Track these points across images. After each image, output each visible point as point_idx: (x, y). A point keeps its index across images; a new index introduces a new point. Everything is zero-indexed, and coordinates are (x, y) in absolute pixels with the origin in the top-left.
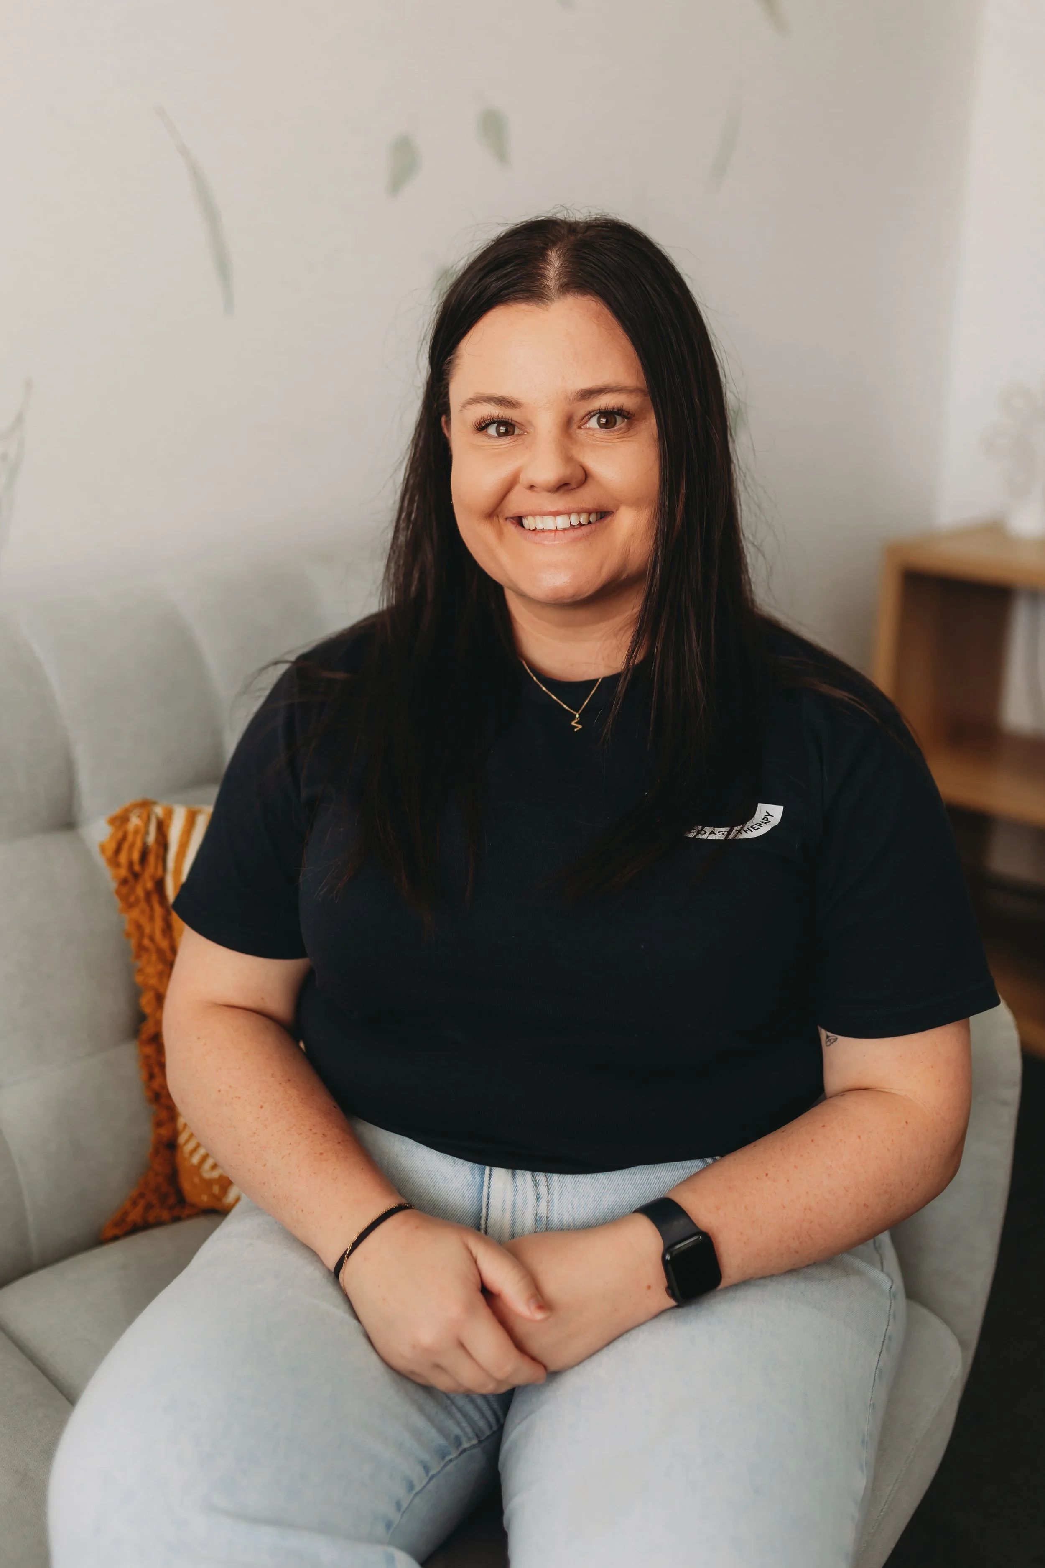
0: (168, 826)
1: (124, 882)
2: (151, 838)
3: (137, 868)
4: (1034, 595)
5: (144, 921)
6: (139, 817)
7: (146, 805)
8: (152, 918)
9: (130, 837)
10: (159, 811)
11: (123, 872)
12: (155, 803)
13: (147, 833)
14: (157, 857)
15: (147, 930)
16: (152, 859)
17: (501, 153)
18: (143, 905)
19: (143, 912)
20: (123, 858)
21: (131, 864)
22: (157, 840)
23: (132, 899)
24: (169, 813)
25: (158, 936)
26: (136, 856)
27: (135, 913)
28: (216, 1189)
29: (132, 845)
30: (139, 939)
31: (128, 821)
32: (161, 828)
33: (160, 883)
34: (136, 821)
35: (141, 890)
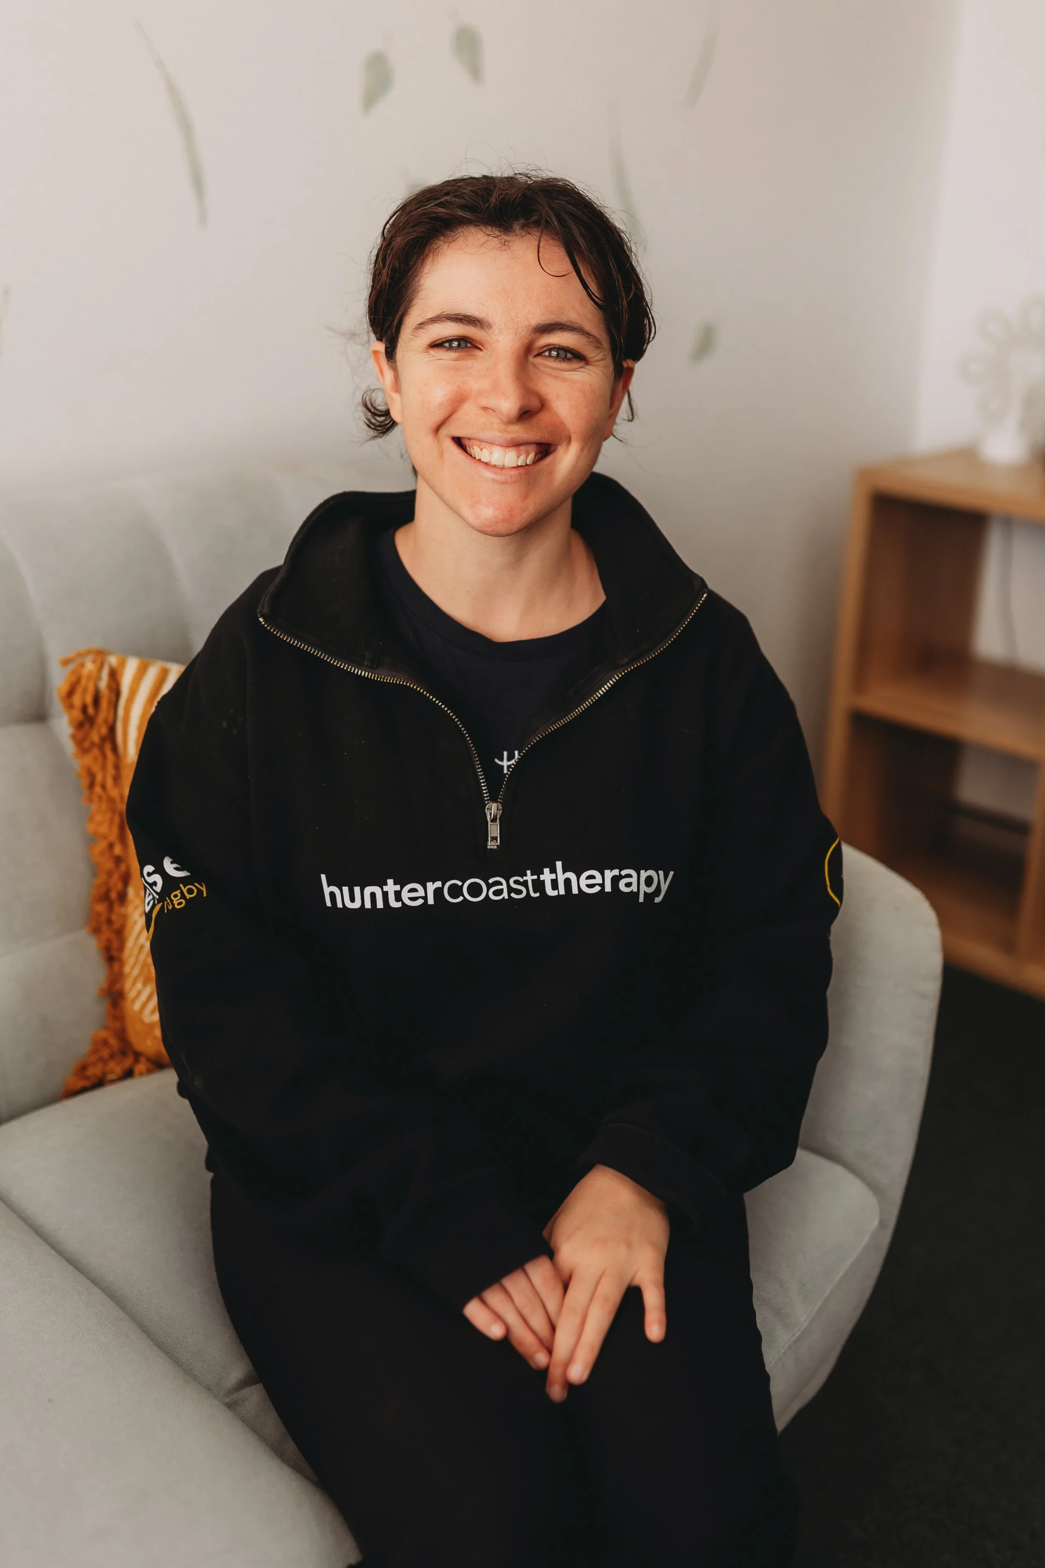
0: (121, 675)
1: (79, 726)
2: (103, 684)
3: (91, 710)
5: (96, 769)
6: (94, 662)
7: (100, 655)
8: (104, 767)
9: (84, 681)
10: (113, 660)
11: (77, 714)
12: (110, 653)
13: (98, 678)
14: (110, 702)
15: (99, 778)
16: (104, 703)
17: (475, 72)
18: (96, 752)
19: (95, 760)
20: (77, 700)
21: (84, 709)
22: (109, 686)
23: (86, 745)
24: (123, 663)
25: (110, 782)
26: (89, 699)
27: (88, 760)
29: (85, 690)
30: (91, 786)
31: (82, 665)
32: (114, 676)
33: (112, 730)
34: (90, 666)
35: (95, 737)
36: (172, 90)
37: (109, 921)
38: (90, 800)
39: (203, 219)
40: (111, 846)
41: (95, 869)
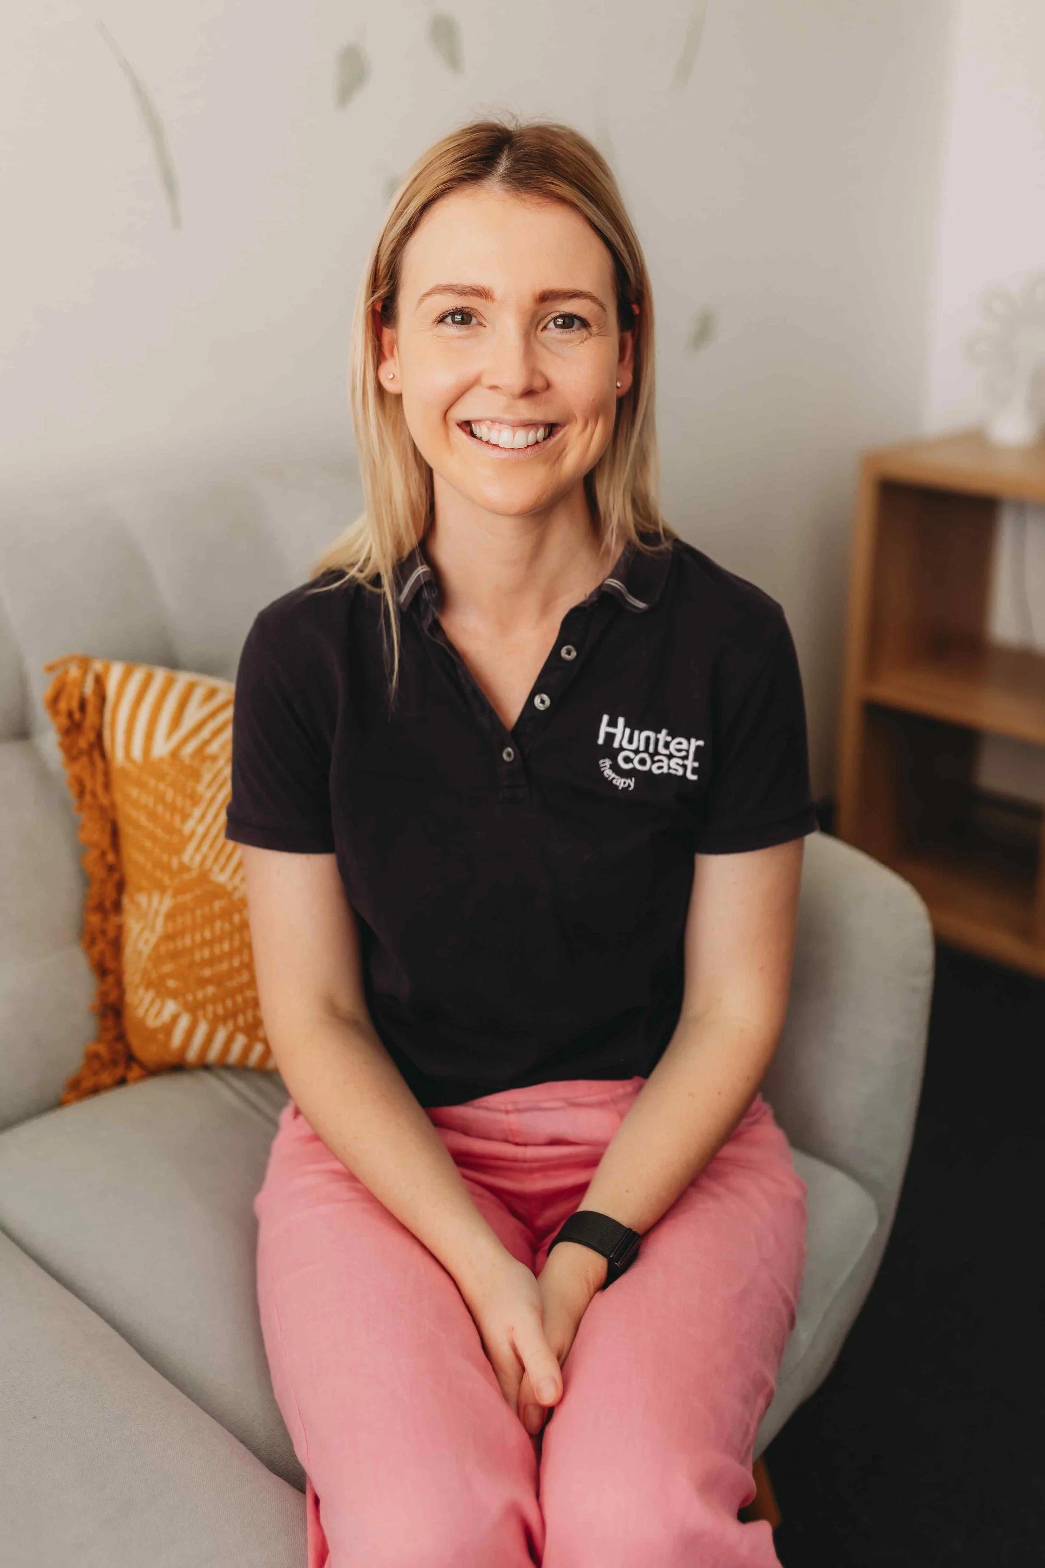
0: (107, 680)
1: (67, 733)
2: (89, 688)
3: (77, 716)
4: (1021, 506)
5: (86, 776)
6: (78, 668)
7: (85, 663)
8: (93, 775)
9: (68, 688)
10: (97, 666)
11: (64, 721)
12: (94, 660)
13: (83, 683)
14: (96, 708)
15: (89, 785)
16: (91, 708)
18: (84, 760)
19: (84, 767)
20: (63, 706)
21: (70, 714)
22: (95, 692)
23: (75, 751)
24: (107, 669)
25: (100, 790)
26: (75, 704)
27: (77, 768)
28: (161, 1036)
29: (70, 696)
30: (81, 793)
31: (66, 672)
32: (100, 682)
33: (99, 736)
34: (74, 672)
35: (83, 743)
36: (139, 90)
37: (103, 932)
38: (81, 808)
39: (177, 222)
40: (103, 854)
41: (87, 879)
